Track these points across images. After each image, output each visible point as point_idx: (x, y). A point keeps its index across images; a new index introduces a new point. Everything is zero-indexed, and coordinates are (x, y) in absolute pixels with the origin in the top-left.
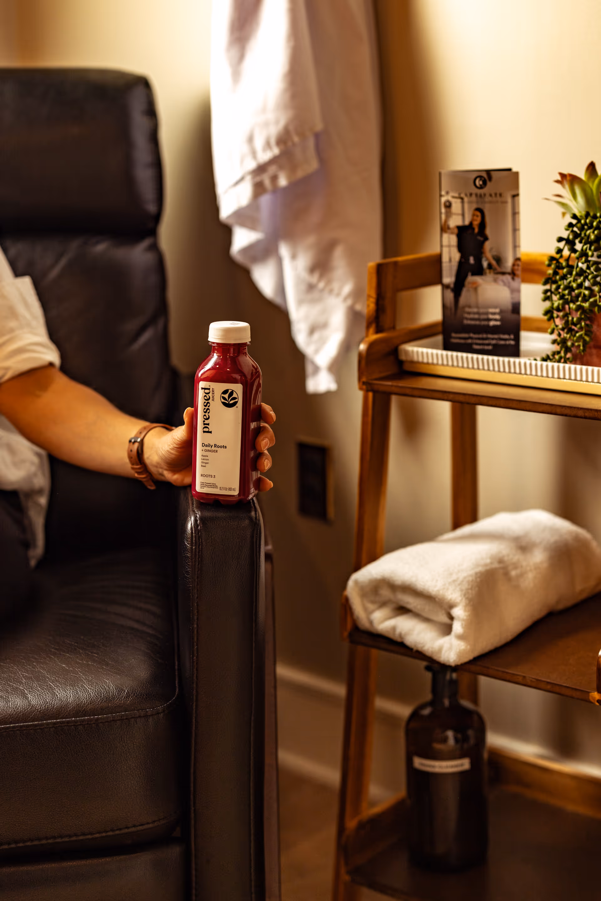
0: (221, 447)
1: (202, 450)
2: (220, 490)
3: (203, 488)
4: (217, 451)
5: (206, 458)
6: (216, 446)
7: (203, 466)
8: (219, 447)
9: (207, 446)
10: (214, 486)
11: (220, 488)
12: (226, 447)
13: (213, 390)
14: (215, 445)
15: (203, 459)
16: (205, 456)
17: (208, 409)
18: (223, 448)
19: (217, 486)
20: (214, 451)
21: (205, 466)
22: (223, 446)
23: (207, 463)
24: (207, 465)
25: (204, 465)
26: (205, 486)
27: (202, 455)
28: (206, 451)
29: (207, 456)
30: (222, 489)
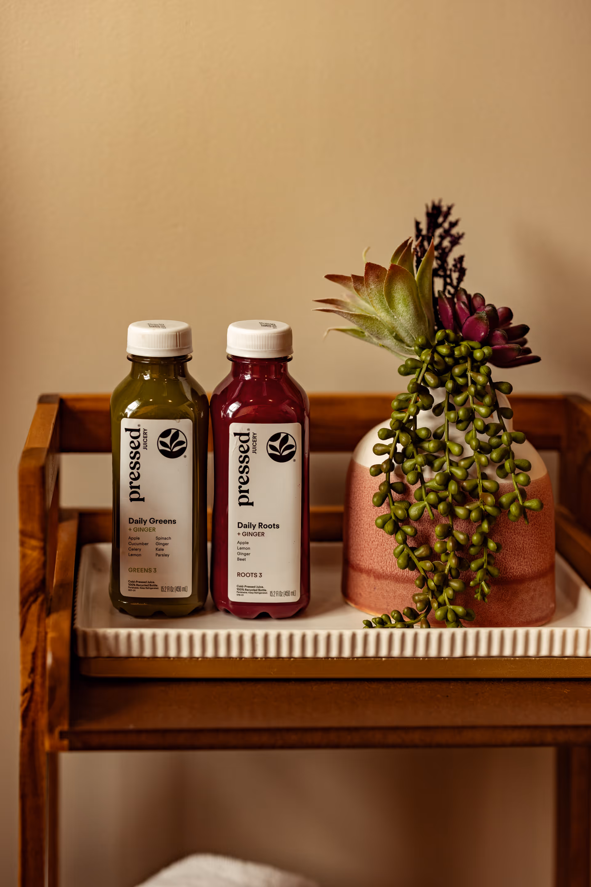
0: (270, 526)
1: (239, 534)
2: (271, 595)
3: (242, 595)
4: (263, 534)
5: (245, 546)
6: (262, 526)
7: (241, 560)
8: (266, 526)
9: (246, 526)
10: (261, 590)
11: (271, 592)
12: (278, 527)
13: (255, 435)
14: (261, 524)
15: (241, 548)
16: (243, 543)
17: (246, 467)
18: (274, 528)
19: (265, 590)
20: (258, 534)
21: (243, 560)
22: (274, 525)
23: (248, 554)
24: (247, 557)
25: (242, 557)
26: (245, 591)
27: (238, 542)
28: (245, 534)
29: (248, 543)
30: (273, 594)
